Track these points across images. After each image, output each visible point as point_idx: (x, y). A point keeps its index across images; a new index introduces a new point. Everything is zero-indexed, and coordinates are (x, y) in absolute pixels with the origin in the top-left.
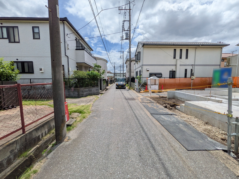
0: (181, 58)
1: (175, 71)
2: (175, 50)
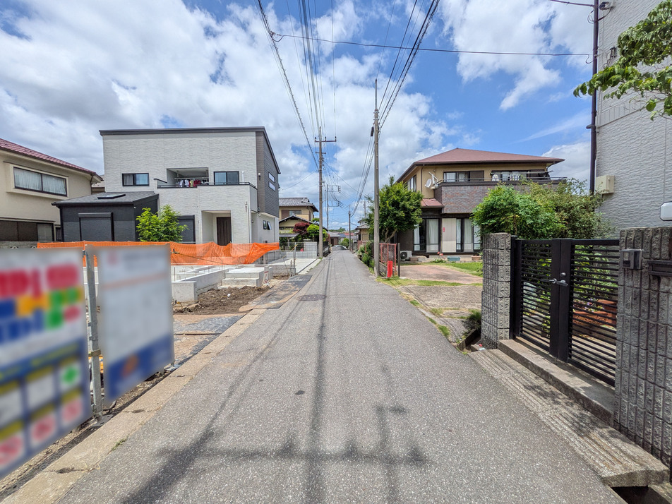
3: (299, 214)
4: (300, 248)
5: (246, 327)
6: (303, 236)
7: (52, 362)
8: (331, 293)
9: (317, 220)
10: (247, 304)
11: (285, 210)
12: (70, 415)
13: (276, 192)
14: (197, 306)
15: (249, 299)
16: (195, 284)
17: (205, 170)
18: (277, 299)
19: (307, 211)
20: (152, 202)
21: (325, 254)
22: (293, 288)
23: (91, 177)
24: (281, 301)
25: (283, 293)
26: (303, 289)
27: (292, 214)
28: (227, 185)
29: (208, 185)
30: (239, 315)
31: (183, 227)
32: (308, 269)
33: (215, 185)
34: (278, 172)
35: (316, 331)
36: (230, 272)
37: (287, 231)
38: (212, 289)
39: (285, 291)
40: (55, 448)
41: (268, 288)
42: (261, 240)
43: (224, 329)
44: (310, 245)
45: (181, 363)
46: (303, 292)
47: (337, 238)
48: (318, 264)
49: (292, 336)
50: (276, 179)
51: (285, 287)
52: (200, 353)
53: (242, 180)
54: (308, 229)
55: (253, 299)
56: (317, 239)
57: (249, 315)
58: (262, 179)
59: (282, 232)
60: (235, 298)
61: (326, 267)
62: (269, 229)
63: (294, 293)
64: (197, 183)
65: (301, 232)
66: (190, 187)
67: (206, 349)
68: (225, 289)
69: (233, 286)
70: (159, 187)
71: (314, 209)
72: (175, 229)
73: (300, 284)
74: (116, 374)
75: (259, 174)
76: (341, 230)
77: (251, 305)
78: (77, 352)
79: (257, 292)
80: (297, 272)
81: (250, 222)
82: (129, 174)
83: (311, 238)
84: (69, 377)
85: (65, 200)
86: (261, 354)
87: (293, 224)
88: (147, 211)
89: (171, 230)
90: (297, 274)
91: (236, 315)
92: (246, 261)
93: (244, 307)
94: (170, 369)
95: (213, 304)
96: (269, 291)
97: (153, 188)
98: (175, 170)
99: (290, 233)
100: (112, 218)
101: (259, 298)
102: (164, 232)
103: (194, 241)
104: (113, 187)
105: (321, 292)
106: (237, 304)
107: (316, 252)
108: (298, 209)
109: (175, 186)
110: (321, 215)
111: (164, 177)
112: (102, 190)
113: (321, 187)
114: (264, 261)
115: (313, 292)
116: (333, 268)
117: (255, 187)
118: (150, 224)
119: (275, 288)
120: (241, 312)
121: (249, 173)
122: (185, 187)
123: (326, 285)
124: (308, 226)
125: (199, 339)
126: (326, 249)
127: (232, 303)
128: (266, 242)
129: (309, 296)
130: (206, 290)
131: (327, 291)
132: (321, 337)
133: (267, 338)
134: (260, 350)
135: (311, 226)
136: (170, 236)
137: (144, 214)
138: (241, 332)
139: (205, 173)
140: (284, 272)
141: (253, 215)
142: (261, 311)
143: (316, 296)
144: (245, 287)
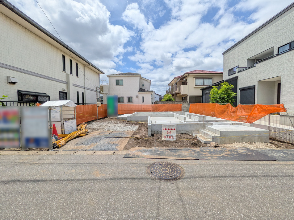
0: (71, 73)
1: (66, 93)
2: (64, 57)
20: (233, 81)
70: (238, 72)
82: (231, 69)
98: (253, 59)
104: (226, 78)
111: (245, 65)
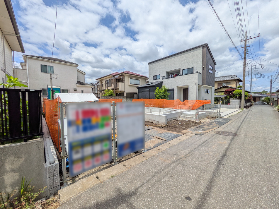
3: (229, 84)
4: (228, 103)
5: (180, 141)
6: (230, 96)
7: (101, 140)
8: (242, 133)
9: (241, 87)
10: (187, 129)
11: (220, 83)
12: (106, 158)
13: (214, 74)
14: (165, 126)
15: (189, 127)
16: (166, 117)
17: (179, 70)
18: (203, 130)
19: (235, 82)
20: (160, 85)
21: (246, 107)
22: (215, 125)
23: (146, 78)
24: (204, 132)
25: (208, 127)
26: (221, 127)
27: (224, 85)
28: (188, 74)
29: (180, 75)
30: (180, 134)
31: (169, 94)
32: (230, 115)
33: (183, 75)
34: (215, 64)
35: (218, 157)
36: (184, 113)
37: (220, 94)
38: (175, 119)
39: (210, 126)
40: (102, 167)
41: (201, 123)
42: (203, 98)
43: (171, 139)
44: (235, 102)
45: (148, 150)
46: (221, 129)
47: (259, 97)
48: (239, 113)
49: (201, 155)
50: (213, 68)
51: (211, 124)
52: (156, 148)
53: (195, 71)
54: (234, 92)
55: (191, 127)
56: (240, 98)
57: (184, 135)
58: (205, 69)
59: (217, 94)
60: (183, 125)
61: (245, 115)
62: (208, 93)
63: (215, 128)
64: (176, 75)
65: (229, 95)
66: (173, 77)
67: (159, 147)
68: (180, 120)
69: (184, 119)
70: (163, 79)
71: (240, 81)
72: (166, 94)
73: (221, 124)
74: (121, 148)
75: (203, 67)
76: (264, 92)
77: (189, 130)
78: (108, 138)
79: (194, 124)
80: (221, 116)
81: (197, 90)
82: (155, 76)
83: (236, 97)
84: (105, 146)
85: (139, 86)
86: (179, 159)
87: (224, 90)
88: (158, 88)
89: (165, 94)
90: (222, 117)
91: (179, 134)
92: (193, 108)
93: (185, 130)
94: (143, 151)
95: (172, 126)
96: (201, 125)
97: (161, 80)
98: (168, 72)
99: (222, 95)
100: (149, 91)
101: (194, 128)
102: (163, 95)
103: (174, 99)
104: (151, 81)
105: (233, 131)
106: (182, 128)
107: (239, 106)
108: (229, 82)
109: (168, 78)
110: (244, 84)
111: (165, 75)
112: (148, 82)
113: (244, 68)
114: (204, 109)
115: (227, 130)
116: (250, 116)
117: (201, 74)
118: (158, 92)
119: (205, 123)
120: (182, 133)
121: (198, 67)
122: (171, 77)
123: (239, 127)
124: (234, 91)
125: (159, 141)
126: (248, 104)
127: (180, 127)
128: (206, 99)
129: (223, 132)
130: (172, 119)
131: (239, 131)
132: (220, 162)
133: (186, 151)
134: (179, 157)
135: (236, 91)
136: (164, 97)
137: (157, 89)
138: (177, 143)
139: (179, 71)
140: (213, 115)
141: (199, 87)
142: (191, 135)
143: (229, 133)
144: (189, 121)
